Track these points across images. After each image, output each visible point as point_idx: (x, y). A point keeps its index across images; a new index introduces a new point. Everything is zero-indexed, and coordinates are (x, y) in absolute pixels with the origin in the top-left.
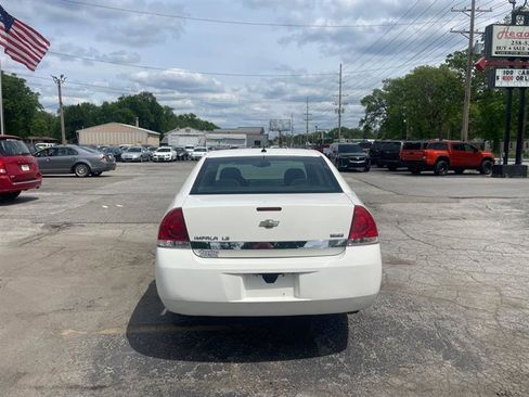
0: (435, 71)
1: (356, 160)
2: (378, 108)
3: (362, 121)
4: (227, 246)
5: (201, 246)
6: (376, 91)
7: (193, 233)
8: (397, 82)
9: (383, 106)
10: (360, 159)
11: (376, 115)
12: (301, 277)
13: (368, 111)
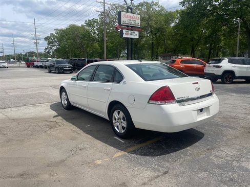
0: (78, 27)
1: (66, 67)
2: (53, 43)
3: (46, 49)
4: (188, 100)
5: (181, 101)
6: (51, 34)
7: (176, 97)
8: (62, 31)
9: (56, 42)
10: (69, 67)
11: (53, 46)
12: (210, 107)
13: (49, 44)
